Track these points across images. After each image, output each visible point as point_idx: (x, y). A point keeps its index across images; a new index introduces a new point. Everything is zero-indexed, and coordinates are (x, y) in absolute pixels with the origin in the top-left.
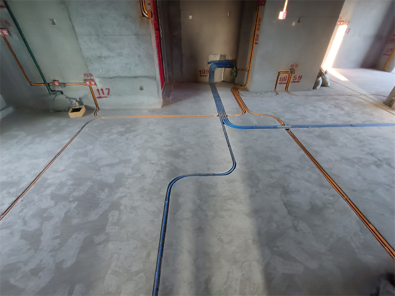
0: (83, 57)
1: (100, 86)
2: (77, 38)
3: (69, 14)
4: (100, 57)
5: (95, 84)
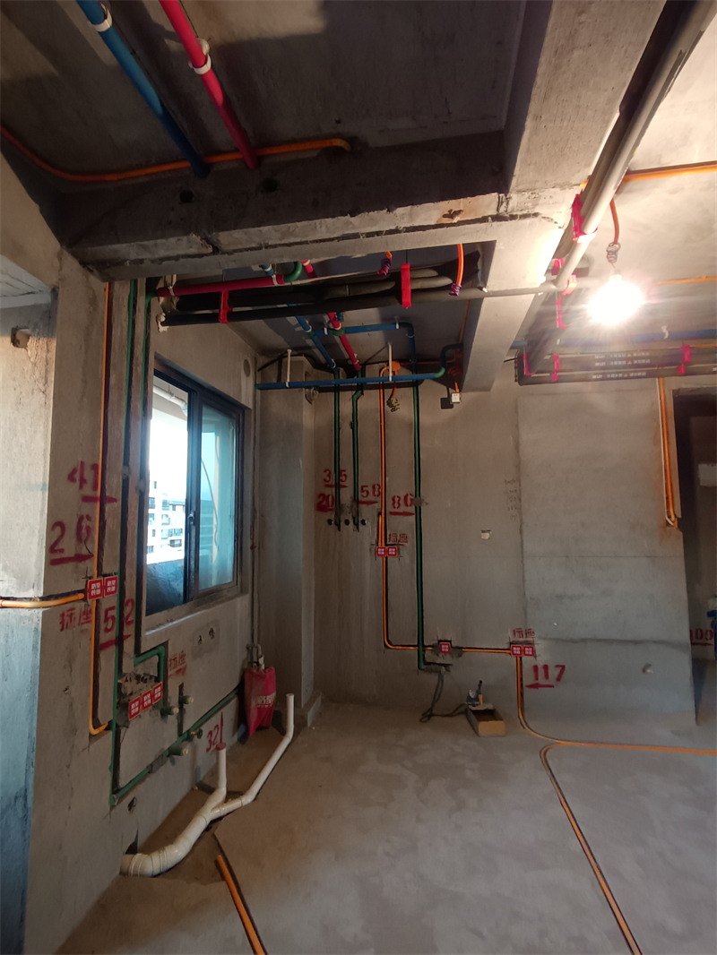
1: (542, 659)
2: (523, 561)
3: (522, 523)
5: (534, 654)
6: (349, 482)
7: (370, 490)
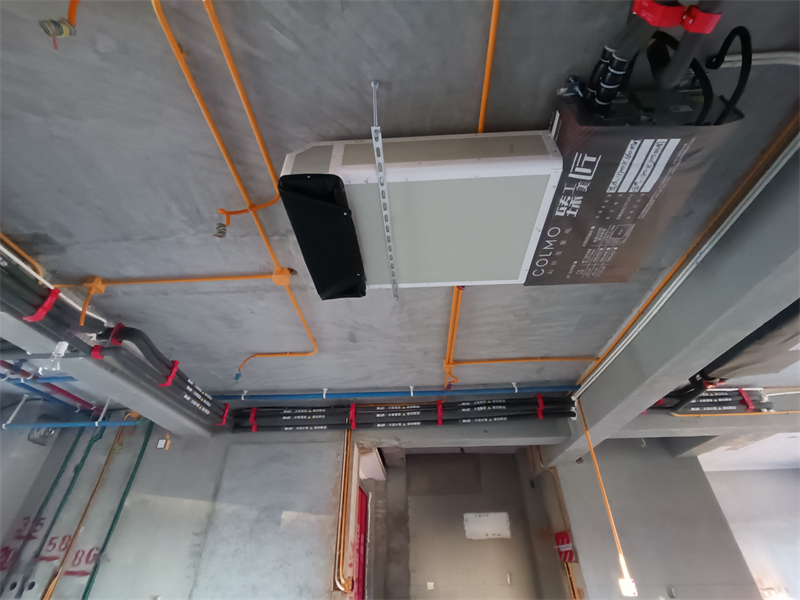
6: (40, 534)
7: (58, 542)
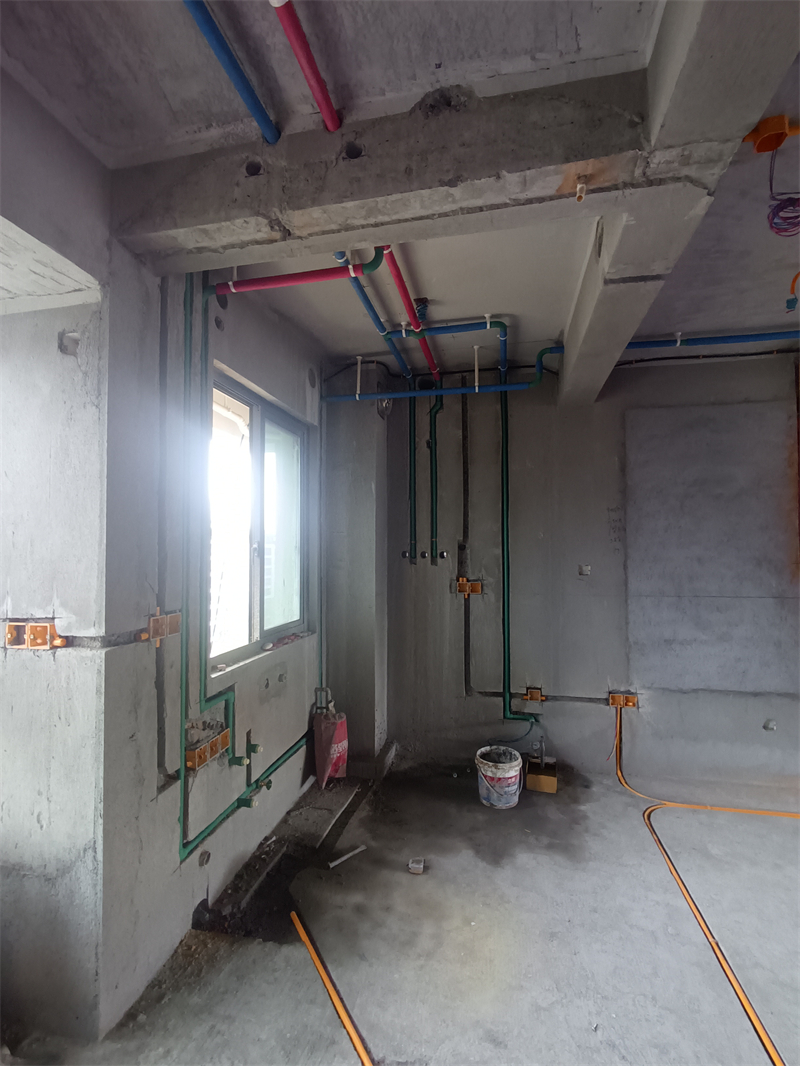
0: (627, 639)
1: (646, 711)
2: (626, 601)
3: (626, 557)
4: (669, 642)
5: (636, 705)
